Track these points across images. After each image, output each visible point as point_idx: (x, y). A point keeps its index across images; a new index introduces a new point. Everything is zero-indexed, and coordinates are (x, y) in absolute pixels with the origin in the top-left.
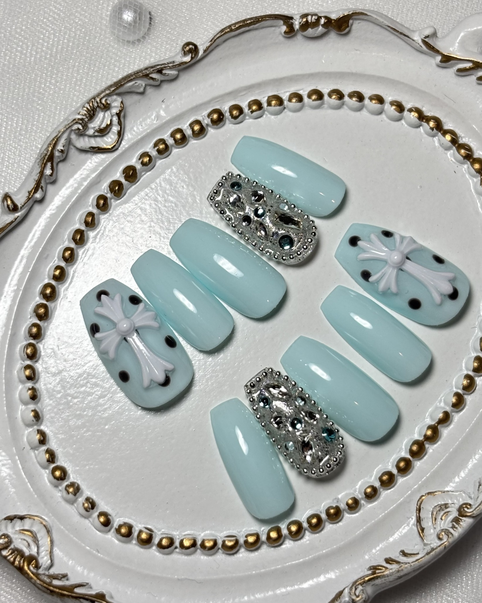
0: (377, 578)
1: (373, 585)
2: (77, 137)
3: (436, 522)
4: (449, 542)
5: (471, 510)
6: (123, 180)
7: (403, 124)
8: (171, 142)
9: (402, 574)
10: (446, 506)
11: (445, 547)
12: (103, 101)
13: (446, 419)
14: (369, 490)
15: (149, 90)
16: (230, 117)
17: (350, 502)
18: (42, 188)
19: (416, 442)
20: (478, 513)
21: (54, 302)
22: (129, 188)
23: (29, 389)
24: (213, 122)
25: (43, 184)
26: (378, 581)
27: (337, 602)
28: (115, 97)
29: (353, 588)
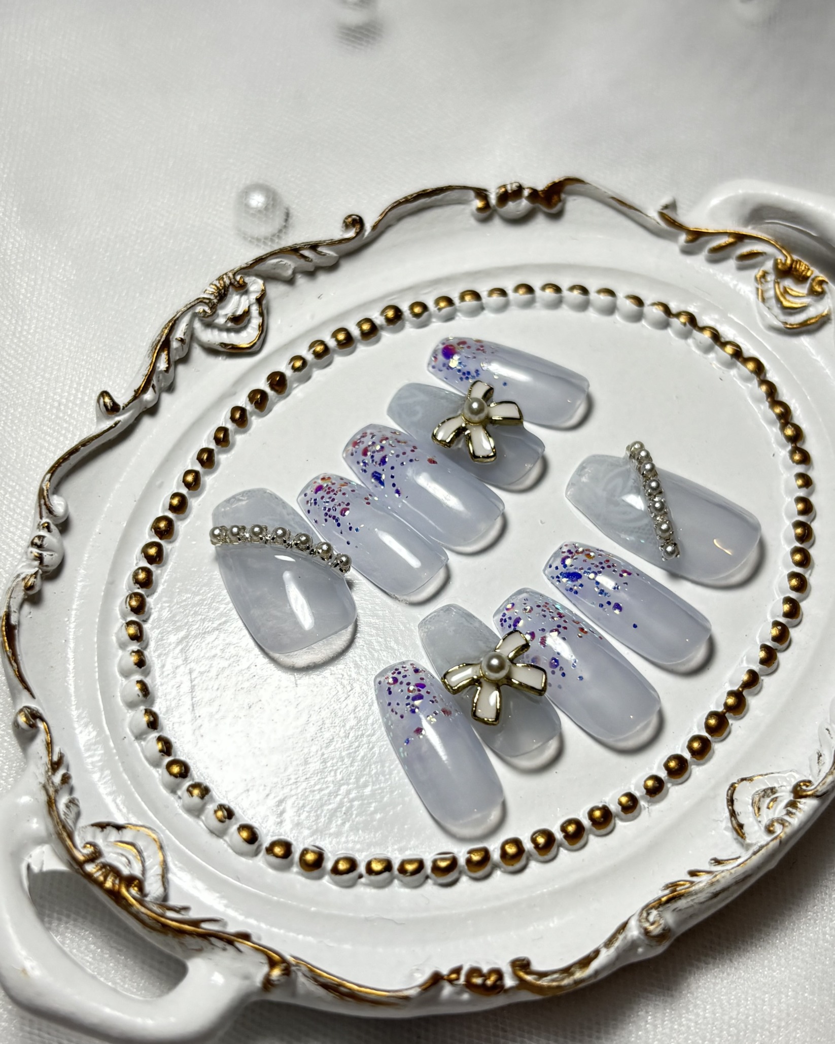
0: (680, 897)
1: (674, 910)
2: (203, 328)
3: (760, 813)
4: (785, 833)
5: (813, 787)
6: (268, 390)
7: (643, 326)
8: (332, 343)
9: (718, 888)
10: (773, 790)
12: (238, 278)
13: (753, 680)
14: (650, 783)
15: (301, 280)
16: (410, 316)
17: (624, 800)
18: (153, 387)
19: (713, 714)
20: (824, 791)
21: (171, 542)
22: (277, 403)
23: (133, 652)
24: (389, 321)
25: (154, 382)
26: (682, 903)
27: (621, 937)
28: (253, 278)
29: (645, 914)
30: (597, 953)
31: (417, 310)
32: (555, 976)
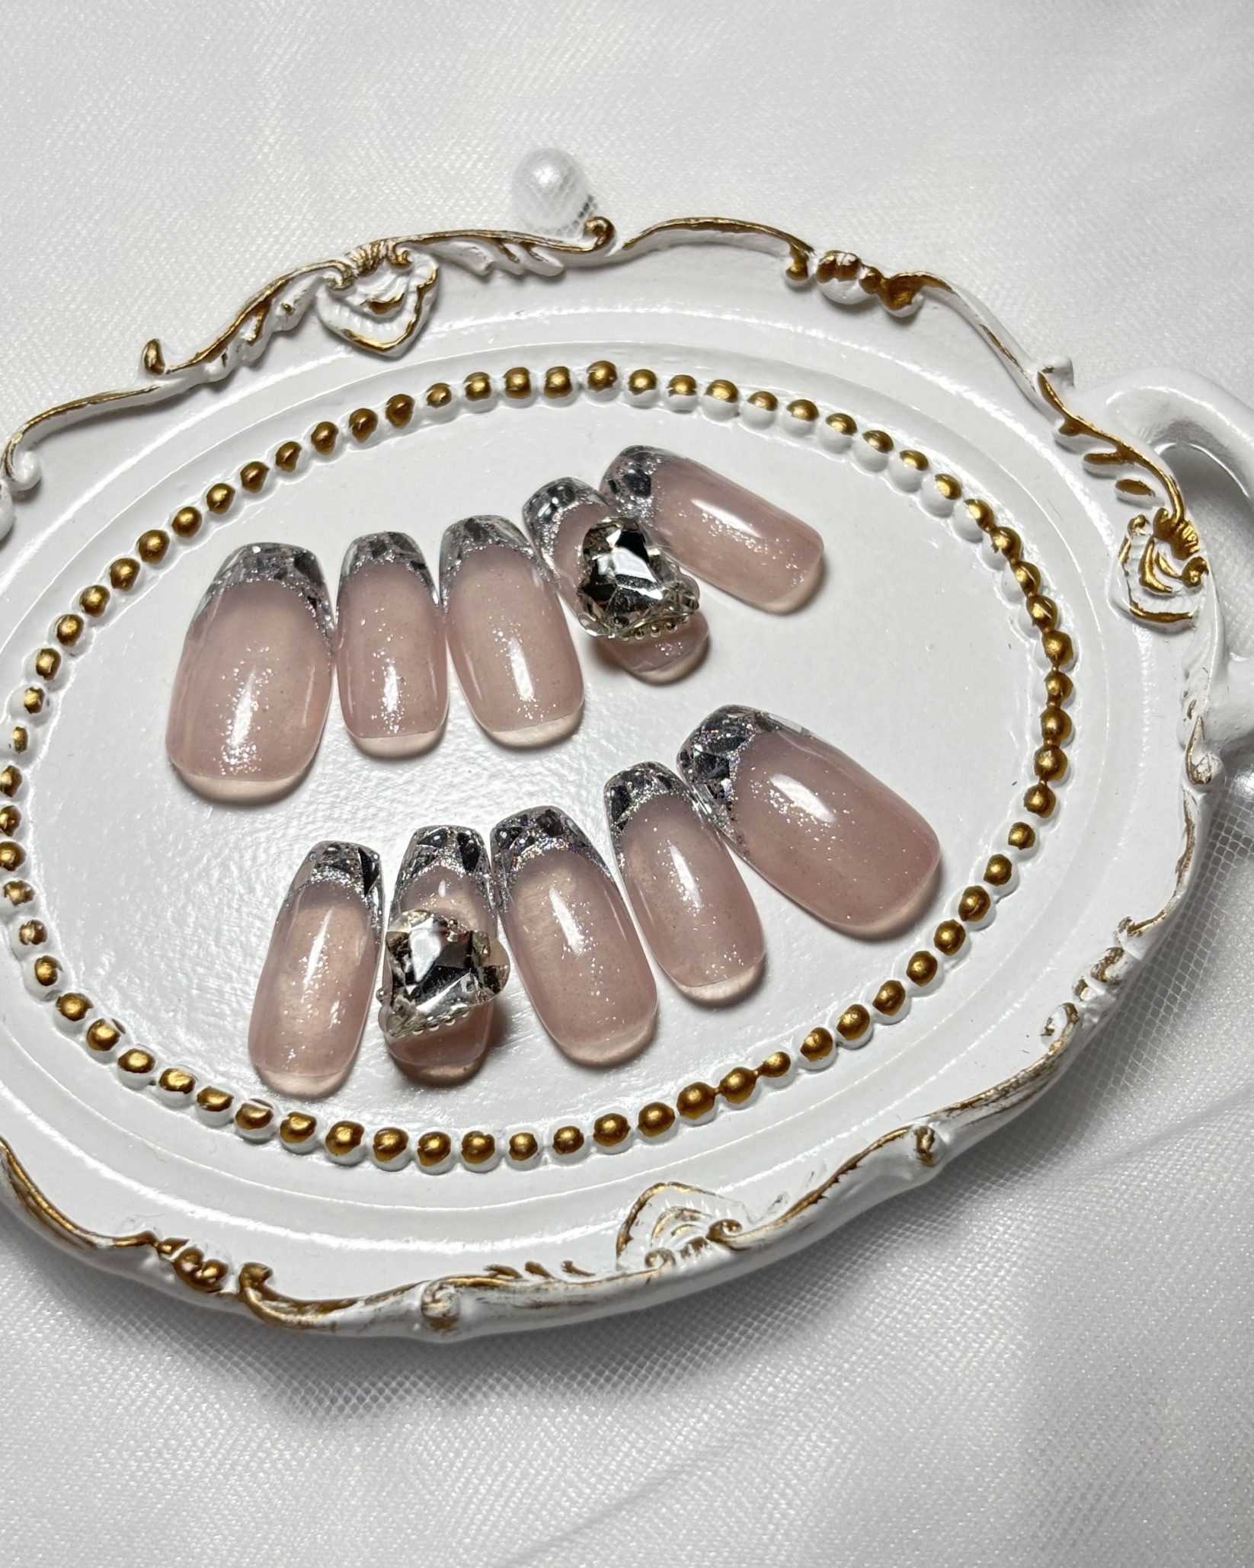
0: (493, 1287)
1: (479, 1299)
2: (329, 301)
3: (660, 1235)
4: (661, 1273)
5: (736, 1234)
6: (381, 415)
7: (947, 526)
9: (542, 1298)
10: (695, 1215)
11: (649, 1280)
12: (400, 251)
13: (778, 1070)
15: (499, 281)
16: (627, 386)
17: (520, 1140)
18: (224, 357)
19: (700, 1087)
20: (746, 1245)
21: (156, 568)
22: (389, 437)
23: (32, 689)
24: (593, 383)
25: (229, 350)
26: (492, 1296)
27: (392, 1299)
28: (427, 258)
29: (436, 1287)
30: (352, 1302)
31: (641, 382)
32: (283, 1305)
